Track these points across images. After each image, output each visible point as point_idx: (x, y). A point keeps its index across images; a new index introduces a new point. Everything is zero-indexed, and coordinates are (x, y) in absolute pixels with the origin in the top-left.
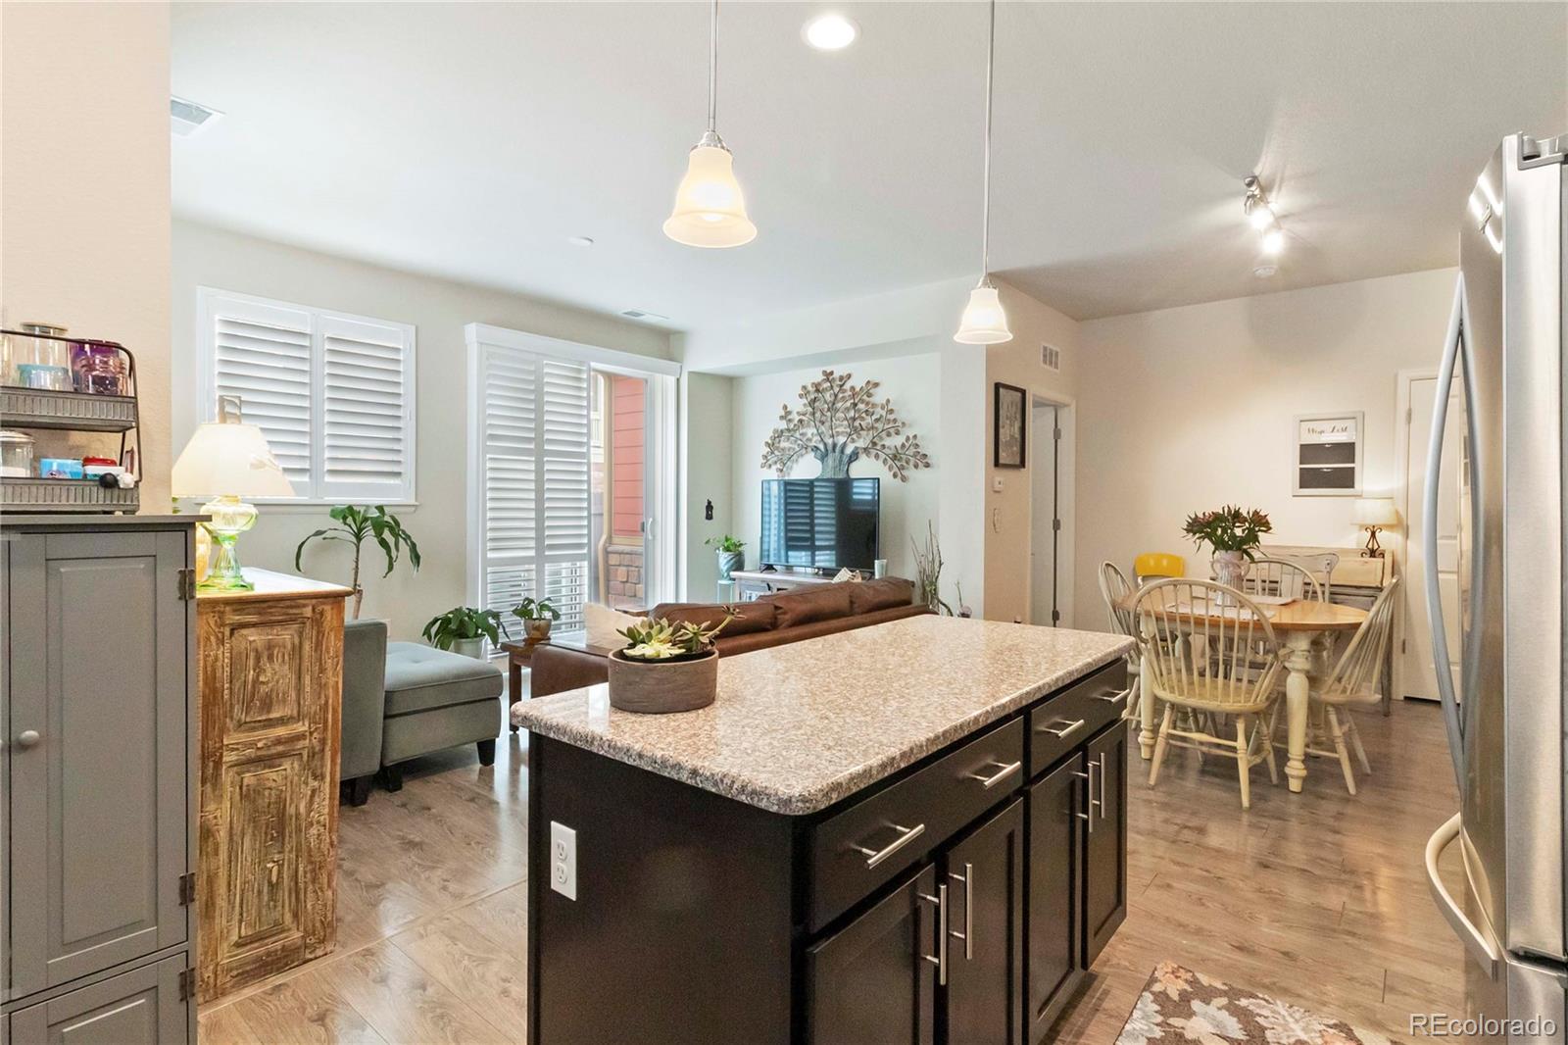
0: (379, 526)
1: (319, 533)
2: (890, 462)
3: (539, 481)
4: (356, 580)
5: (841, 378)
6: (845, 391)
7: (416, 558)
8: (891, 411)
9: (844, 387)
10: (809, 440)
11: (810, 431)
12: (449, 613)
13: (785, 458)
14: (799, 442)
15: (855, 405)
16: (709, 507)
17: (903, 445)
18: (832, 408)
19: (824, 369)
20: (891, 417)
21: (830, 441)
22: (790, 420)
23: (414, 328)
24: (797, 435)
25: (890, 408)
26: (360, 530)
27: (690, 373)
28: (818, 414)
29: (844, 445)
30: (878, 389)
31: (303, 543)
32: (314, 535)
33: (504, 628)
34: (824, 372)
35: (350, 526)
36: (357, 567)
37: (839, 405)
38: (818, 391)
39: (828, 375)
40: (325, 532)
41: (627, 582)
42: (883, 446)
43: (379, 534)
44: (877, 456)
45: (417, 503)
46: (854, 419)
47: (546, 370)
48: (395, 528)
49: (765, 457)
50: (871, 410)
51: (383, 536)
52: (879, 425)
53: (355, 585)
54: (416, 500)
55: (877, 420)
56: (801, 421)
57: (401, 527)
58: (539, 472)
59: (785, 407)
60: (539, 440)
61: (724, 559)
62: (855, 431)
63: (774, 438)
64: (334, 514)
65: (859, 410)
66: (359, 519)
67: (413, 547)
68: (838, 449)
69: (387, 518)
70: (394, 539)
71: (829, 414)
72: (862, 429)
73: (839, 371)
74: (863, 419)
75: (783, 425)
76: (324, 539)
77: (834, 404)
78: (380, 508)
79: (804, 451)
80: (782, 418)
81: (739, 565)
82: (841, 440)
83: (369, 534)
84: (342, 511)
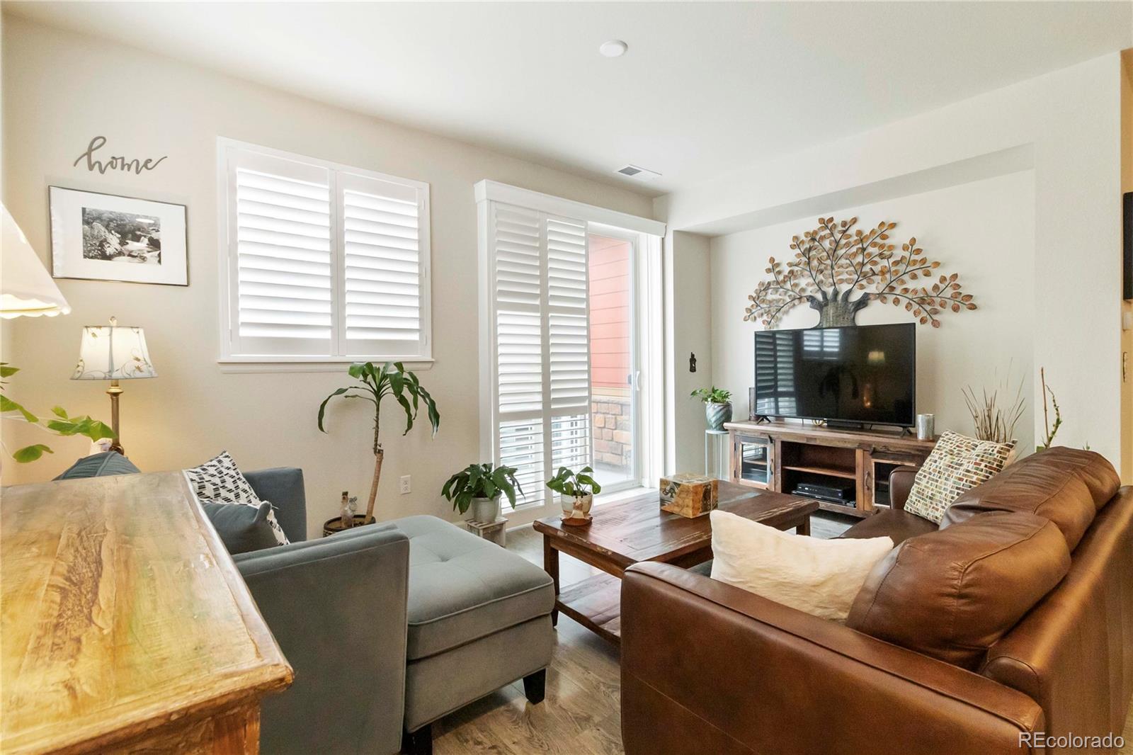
0: (398, 383)
1: (340, 391)
2: (916, 307)
3: (545, 337)
4: (376, 440)
5: (844, 224)
6: (850, 236)
7: (435, 416)
8: (918, 251)
9: (848, 233)
10: (803, 290)
11: (803, 282)
12: (466, 470)
13: (773, 309)
14: (791, 293)
15: (864, 249)
16: (693, 360)
17: (936, 287)
18: (833, 254)
19: (821, 216)
20: (918, 257)
21: (830, 291)
22: (779, 273)
23: (428, 185)
24: (788, 286)
25: (915, 248)
26: (380, 388)
27: (677, 233)
28: (815, 263)
29: (849, 293)
30: (895, 231)
31: (325, 402)
32: (334, 394)
33: (518, 485)
34: (821, 221)
35: (369, 384)
36: (377, 426)
37: (841, 252)
38: (813, 239)
39: (826, 223)
40: (347, 390)
41: (604, 427)
42: (906, 290)
43: (398, 393)
44: (896, 302)
45: (433, 360)
46: (863, 264)
47: (549, 228)
48: (414, 385)
49: (748, 310)
50: (887, 253)
51: (402, 394)
52: (902, 268)
53: (376, 445)
54: (433, 357)
55: (896, 263)
56: (791, 272)
57: (420, 385)
58: (545, 327)
59: (772, 260)
60: (544, 297)
61: (712, 411)
62: (865, 277)
63: (758, 292)
64: (353, 372)
65: (869, 255)
66: (378, 376)
67: (432, 405)
68: (840, 297)
69: (406, 375)
70: (412, 396)
71: (829, 262)
72: (874, 274)
73: (839, 216)
74: (875, 263)
75: (771, 277)
76: (346, 397)
77: (835, 251)
78: (399, 365)
79: (796, 302)
80: (768, 271)
81: (727, 415)
82: (844, 288)
83: (388, 391)
84: (361, 368)
